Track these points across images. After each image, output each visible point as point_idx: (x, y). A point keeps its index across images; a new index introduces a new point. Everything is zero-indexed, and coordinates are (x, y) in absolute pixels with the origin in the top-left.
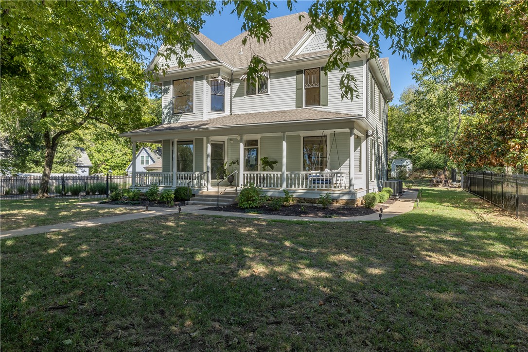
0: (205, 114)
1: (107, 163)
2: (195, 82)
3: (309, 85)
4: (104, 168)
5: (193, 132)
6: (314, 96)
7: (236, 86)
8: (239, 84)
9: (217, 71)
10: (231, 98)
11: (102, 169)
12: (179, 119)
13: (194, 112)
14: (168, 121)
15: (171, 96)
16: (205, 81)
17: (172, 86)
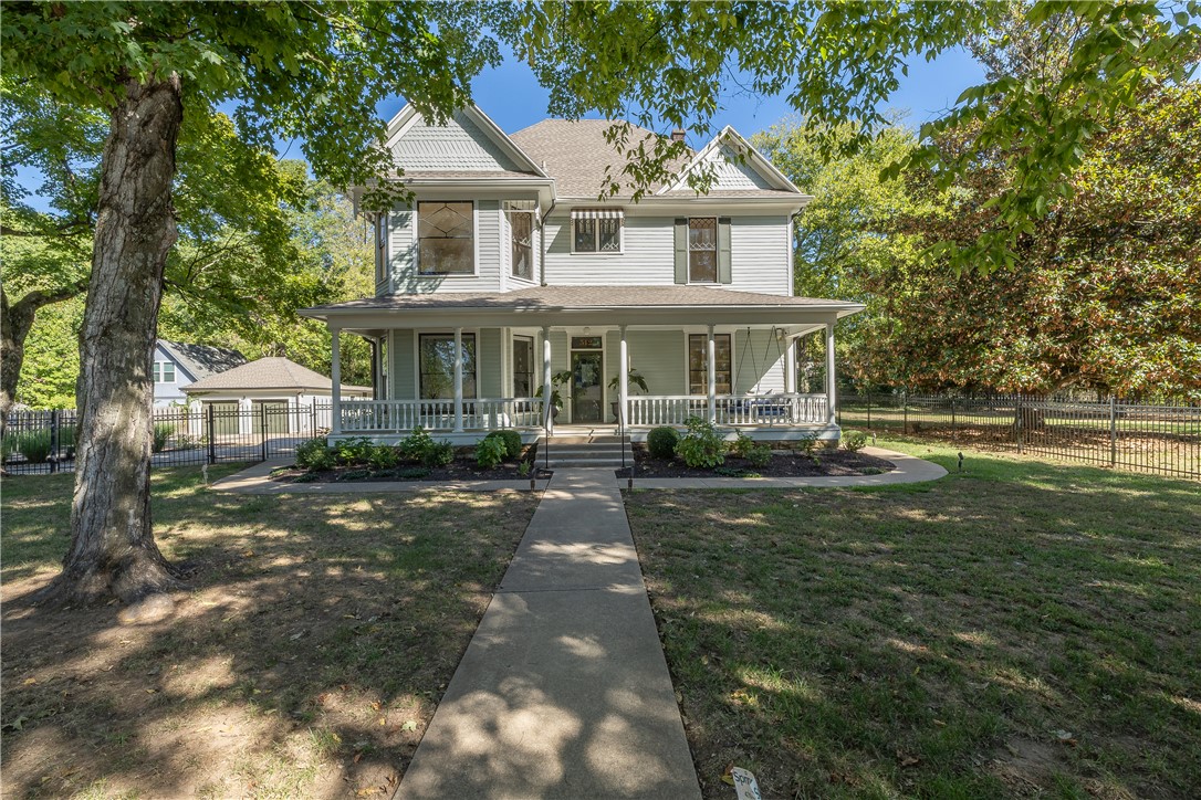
0: (504, 280)
1: (47, 379)
2: (476, 212)
3: (696, 246)
4: (39, 390)
5: (520, 315)
6: (705, 265)
7: (552, 232)
8: (558, 228)
9: (532, 195)
10: (542, 254)
11: (33, 393)
12: (439, 285)
13: (477, 273)
14: (408, 289)
15: (415, 235)
16: (501, 212)
17: (415, 213)
